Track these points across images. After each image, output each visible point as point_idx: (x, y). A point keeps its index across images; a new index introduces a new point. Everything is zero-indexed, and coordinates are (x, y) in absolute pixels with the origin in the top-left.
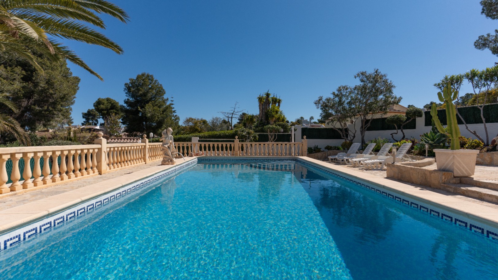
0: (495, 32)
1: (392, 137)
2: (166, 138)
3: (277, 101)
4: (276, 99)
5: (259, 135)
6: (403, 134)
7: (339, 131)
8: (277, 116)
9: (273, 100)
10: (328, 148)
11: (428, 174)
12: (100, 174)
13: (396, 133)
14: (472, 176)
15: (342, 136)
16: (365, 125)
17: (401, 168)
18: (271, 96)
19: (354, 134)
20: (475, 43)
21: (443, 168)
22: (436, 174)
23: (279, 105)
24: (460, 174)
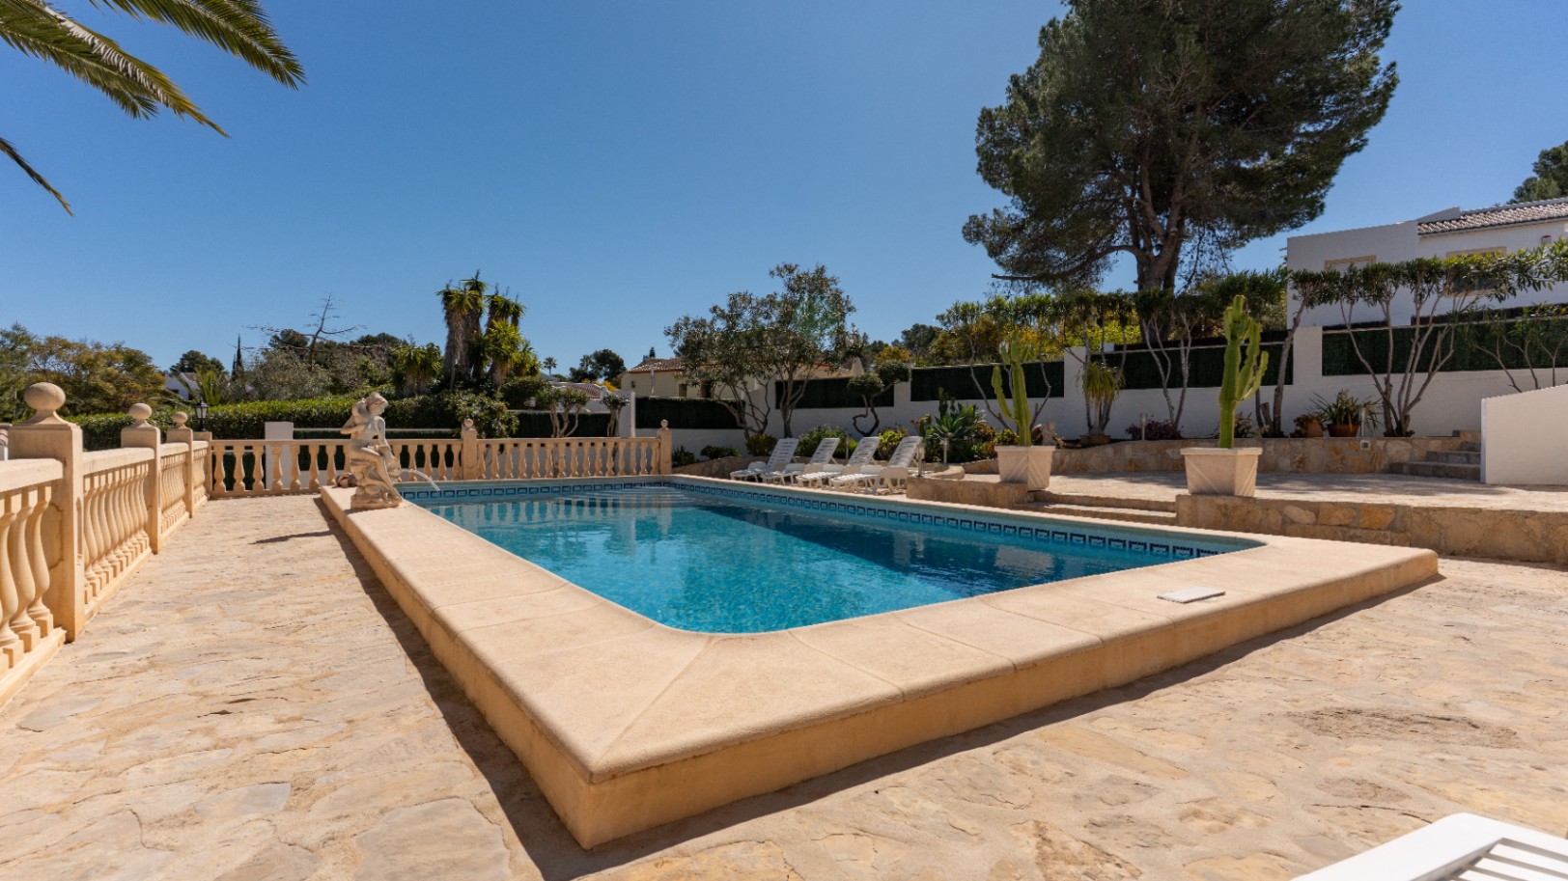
0: (992, 212)
1: (855, 424)
2: (367, 424)
3: (505, 310)
4: (507, 304)
5: (520, 417)
6: (876, 417)
7: (731, 409)
8: (515, 356)
9: (493, 306)
10: (713, 453)
11: (991, 489)
12: (155, 552)
13: (865, 416)
14: (1047, 489)
15: (738, 420)
16: (793, 393)
17: (939, 484)
18: (488, 292)
19: (766, 417)
20: (964, 227)
21: (1009, 478)
22: (1007, 488)
23: (515, 322)
24: (1035, 488)
